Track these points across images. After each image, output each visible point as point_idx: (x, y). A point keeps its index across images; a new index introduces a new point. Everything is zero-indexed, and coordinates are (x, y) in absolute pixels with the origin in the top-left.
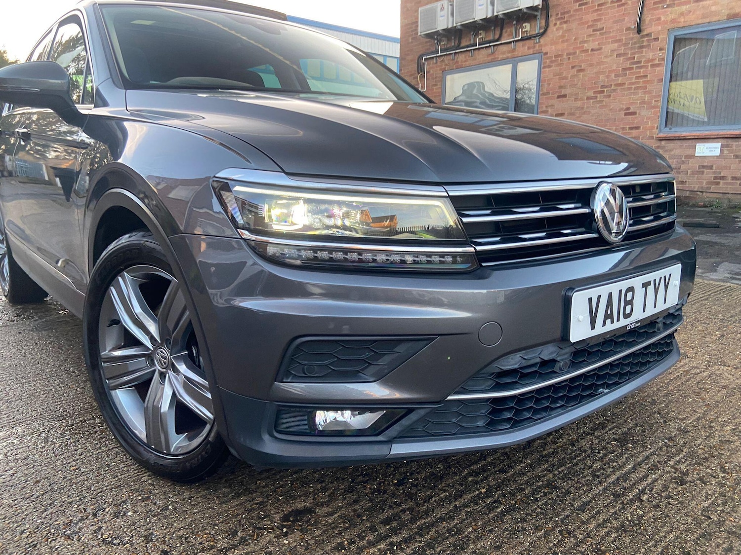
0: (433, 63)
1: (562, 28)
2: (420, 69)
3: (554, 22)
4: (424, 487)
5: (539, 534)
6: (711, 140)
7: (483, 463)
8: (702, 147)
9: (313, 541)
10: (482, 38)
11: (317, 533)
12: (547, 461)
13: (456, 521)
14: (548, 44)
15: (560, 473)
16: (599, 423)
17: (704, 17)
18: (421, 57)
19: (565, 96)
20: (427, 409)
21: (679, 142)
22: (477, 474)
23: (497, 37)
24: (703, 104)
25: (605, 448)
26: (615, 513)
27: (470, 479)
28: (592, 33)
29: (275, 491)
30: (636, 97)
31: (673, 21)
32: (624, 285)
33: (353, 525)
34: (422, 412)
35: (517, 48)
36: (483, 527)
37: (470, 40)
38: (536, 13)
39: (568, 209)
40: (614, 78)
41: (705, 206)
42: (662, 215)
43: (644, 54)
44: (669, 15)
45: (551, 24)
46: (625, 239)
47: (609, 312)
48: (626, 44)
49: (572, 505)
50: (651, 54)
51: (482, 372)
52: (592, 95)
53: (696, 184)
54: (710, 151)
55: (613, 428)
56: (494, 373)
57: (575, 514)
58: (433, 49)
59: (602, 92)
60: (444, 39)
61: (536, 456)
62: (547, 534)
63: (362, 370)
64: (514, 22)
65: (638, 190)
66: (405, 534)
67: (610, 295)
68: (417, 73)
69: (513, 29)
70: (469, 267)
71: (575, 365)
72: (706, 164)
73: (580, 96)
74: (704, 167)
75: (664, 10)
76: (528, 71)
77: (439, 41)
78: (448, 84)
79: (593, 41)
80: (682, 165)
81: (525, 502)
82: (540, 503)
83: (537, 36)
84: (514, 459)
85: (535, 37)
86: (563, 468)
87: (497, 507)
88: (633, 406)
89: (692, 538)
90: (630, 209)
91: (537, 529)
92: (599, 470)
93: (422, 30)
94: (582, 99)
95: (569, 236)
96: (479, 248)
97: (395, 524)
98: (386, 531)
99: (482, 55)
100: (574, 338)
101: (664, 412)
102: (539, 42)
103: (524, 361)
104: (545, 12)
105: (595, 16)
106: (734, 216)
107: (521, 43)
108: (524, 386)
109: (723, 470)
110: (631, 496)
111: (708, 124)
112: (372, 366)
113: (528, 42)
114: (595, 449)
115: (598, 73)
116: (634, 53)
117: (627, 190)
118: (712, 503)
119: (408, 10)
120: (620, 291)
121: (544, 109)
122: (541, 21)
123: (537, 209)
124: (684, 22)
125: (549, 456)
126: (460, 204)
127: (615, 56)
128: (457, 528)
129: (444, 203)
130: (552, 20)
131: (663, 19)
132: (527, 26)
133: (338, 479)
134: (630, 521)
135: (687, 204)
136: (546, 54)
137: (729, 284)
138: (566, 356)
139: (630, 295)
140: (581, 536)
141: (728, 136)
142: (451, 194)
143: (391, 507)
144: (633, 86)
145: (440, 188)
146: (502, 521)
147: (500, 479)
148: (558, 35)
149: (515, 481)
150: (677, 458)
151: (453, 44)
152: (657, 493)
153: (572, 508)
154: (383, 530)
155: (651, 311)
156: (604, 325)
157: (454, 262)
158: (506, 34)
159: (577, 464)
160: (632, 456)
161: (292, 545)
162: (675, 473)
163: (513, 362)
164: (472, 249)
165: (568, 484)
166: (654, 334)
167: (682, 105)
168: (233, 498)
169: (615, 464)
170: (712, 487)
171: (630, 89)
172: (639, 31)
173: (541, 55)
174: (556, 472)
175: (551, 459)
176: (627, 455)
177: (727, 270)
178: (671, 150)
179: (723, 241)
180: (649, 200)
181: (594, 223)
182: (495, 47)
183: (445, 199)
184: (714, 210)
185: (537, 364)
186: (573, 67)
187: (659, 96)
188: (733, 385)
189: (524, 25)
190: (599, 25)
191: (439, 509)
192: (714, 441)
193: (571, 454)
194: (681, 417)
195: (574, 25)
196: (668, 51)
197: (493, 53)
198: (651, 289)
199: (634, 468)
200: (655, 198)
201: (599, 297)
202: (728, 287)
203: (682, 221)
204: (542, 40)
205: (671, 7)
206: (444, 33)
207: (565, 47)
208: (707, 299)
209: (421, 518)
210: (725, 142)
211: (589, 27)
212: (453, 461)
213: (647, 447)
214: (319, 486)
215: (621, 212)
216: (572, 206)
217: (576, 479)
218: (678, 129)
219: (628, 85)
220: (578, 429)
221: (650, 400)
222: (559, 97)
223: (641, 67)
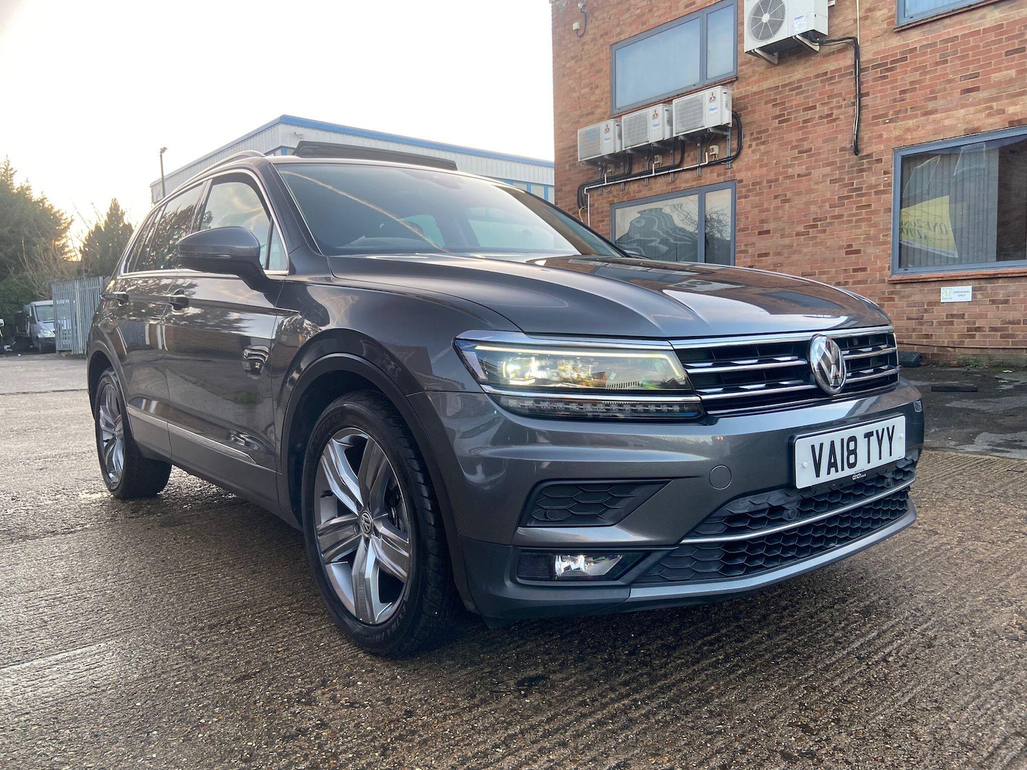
0: (598, 195)
1: (760, 150)
2: (582, 202)
3: (749, 143)
4: (658, 656)
5: (783, 689)
6: (959, 282)
7: (717, 634)
8: (948, 291)
9: (555, 700)
10: (659, 163)
11: (556, 694)
12: (785, 632)
13: (696, 682)
14: (744, 169)
15: (800, 641)
16: (839, 599)
17: (936, 132)
18: (582, 187)
19: (768, 232)
20: (664, 552)
21: (918, 286)
22: (712, 644)
23: (677, 162)
24: (951, 235)
25: (846, 619)
26: (861, 672)
27: (705, 648)
28: (797, 155)
29: (502, 662)
30: (859, 231)
31: (898, 138)
32: (846, 434)
33: (591, 687)
34: (658, 555)
35: (704, 175)
36: (726, 685)
37: (644, 166)
38: (725, 133)
39: (785, 361)
40: (828, 209)
41: (959, 366)
42: (883, 368)
43: (865, 179)
44: (892, 132)
45: (745, 146)
46: (843, 391)
47: (833, 461)
48: (842, 167)
49: (815, 667)
50: (874, 179)
51: (714, 515)
52: (803, 230)
53: (945, 338)
54: (959, 296)
55: (855, 602)
56: (725, 517)
57: (819, 674)
58: (597, 178)
59: (815, 226)
60: (610, 165)
61: (773, 627)
62: (791, 690)
63: (601, 514)
64: (699, 145)
65: (856, 343)
66: (646, 692)
67: (832, 443)
68: (577, 206)
69: (699, 151)
70: (694, 416)
71: (803, 514)
72: (955, 312)
73: (787, 231)
74: (953, 316)
75: (885, 125)
76: (720, 203)
77: (604, 168)
78: (618, 220)
79: (799, 165)
80: (925, 315)
81: (767, 665)
82: (781, 666)
83: (728, 161)
84: (749, 630)
85: (725, 161)
86: (803, 637)
87: (738, 670)
88: (876, 581)
89: (940, 689)
90: (847, 361)
91: (780, 686)
92: (841, 638)
93: (582, 155)
94: (790, 236)
95: (788, 387)
96: (704, 397)
97: (634, 686)
98: (626, 691)
99: (660, 185)
100: (800, 484)
101: (910, 586)
102: (732, 168)
103: (753, 506)
104: (737, 131)
105: (800, 135)
106: (996, 376)
107: (708, 170)
108: (754, 531)
109: (974, 634)
110: (876, 658)
111: (960, 261)
112: (609, 510)
113: (717, 167)
114: (836, 620)
115: (808, 204)
116: (852, 178)
117: (843, 343)
118: (961, 662)
119: (563, 132)
120: (842, 440)
121: (743, 248)
122: (733, 142)
123: (756, 361)
124: (912, 139)
125: (786, 627)
126: (685, 357)
127: (829, 182)
128: (699, 687)
129: (670, 357)
130: (746, 140)
131: (885, 136)
132: (715, 149)
133: (564, 651)
134: (875, 678)
135: (936, 364)
136: (741, 181)
137: (988, 457)
138: (793, 505)
139: (852, 445)
140: (826, 691)
141: (980, 277)
142: (676, 347)
143: (626, 672)
144: (854, 219)
145: (666, 343)
146: (744, 680)
147: (737, 647)
148: (754, 158)
149: (752, 649)
150: (925, 626)
151: (622, 172)
152: (903, 656)
153: (815, 669)
154: (623, 690)
155: (875, 463)
156: (829, 473)
157: (682, 411)
158: (689, 159)
159: (817, 633)
160: (876, 626)
161: (536, 703)
162: (922, 638)
163: (742, 506)
164: (698, 399)
165: (809, 650)
166: (883, 489)
167: (923, 238)
168: (460, 668)
169: (858, 632)
170: (962, 649)
171: (850, 221)
172: (856, 151)
173: (733, 183)
174: (796, 641)
175: (789, 630)
176: (870, 625)
177: (987, 442)
178: (909, 296)
179: (982, 407)
180: (867, 352)
181: (811, 375)
182: (676, 175)
183: (671, 352)
184: (971, 370)
185: (765, 509)
186: (776, 197)
187: (888, 229)
188: (988, 559)
189: (711, 147)
190: (806, 146)
191: (678, 672)
192: (966, 611)
193: (811, 625)
194: (928, 590)
195: (774, 146)
196: (895, 174)
197: (673, 182)
198: (874, 439)
199: (879, 636)
200: (873, 351)
201: (822, 445)
202: (987, 460)
203: (930, 385)
204: (735, 166)
205: (894, 122)
206: (610, 158)
207: (765, 173)
208: (961, 474)
209: (660, 680)
210: (976, 284)
211: (793, 148)
212: (683, 634)
213: (892, 617)
214: (547, 657)
215: (837, 363)
216: (789, 358)
217: (818, 646)
218: (915, 270)
219: (847, 217)
220: (815, 604)
221: (894, 575)
222: (760, 233)
223: (862, 195)
